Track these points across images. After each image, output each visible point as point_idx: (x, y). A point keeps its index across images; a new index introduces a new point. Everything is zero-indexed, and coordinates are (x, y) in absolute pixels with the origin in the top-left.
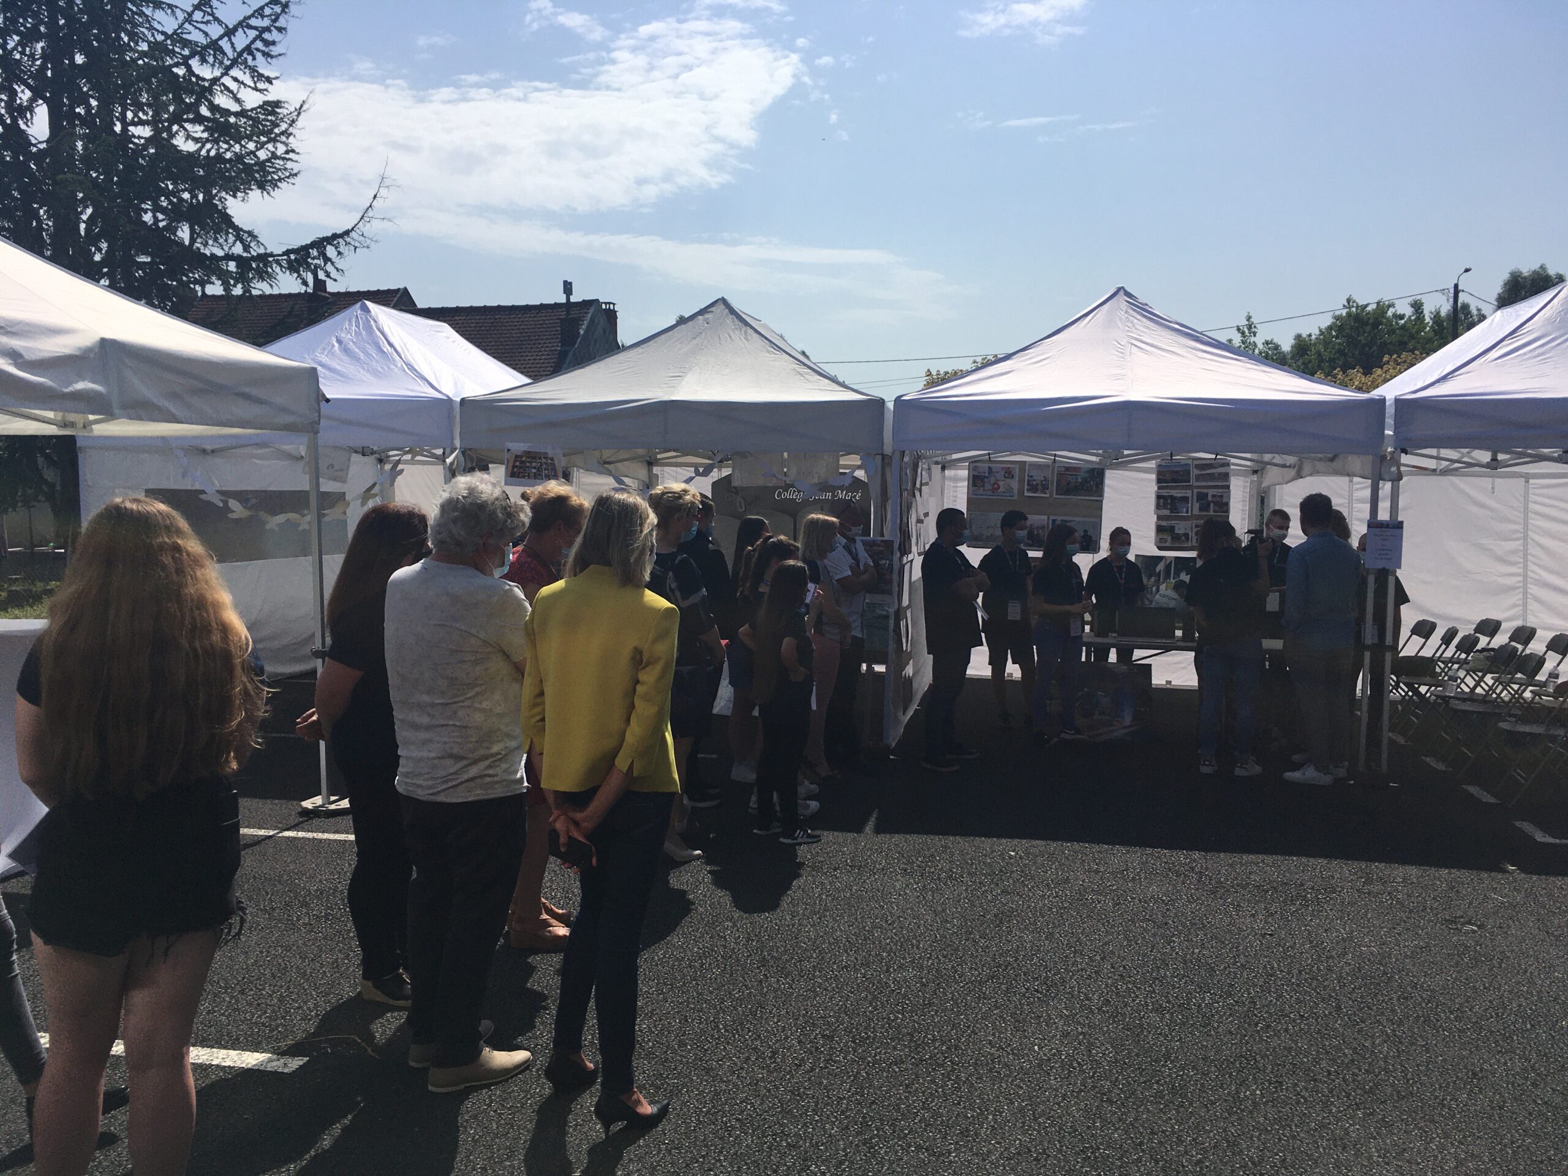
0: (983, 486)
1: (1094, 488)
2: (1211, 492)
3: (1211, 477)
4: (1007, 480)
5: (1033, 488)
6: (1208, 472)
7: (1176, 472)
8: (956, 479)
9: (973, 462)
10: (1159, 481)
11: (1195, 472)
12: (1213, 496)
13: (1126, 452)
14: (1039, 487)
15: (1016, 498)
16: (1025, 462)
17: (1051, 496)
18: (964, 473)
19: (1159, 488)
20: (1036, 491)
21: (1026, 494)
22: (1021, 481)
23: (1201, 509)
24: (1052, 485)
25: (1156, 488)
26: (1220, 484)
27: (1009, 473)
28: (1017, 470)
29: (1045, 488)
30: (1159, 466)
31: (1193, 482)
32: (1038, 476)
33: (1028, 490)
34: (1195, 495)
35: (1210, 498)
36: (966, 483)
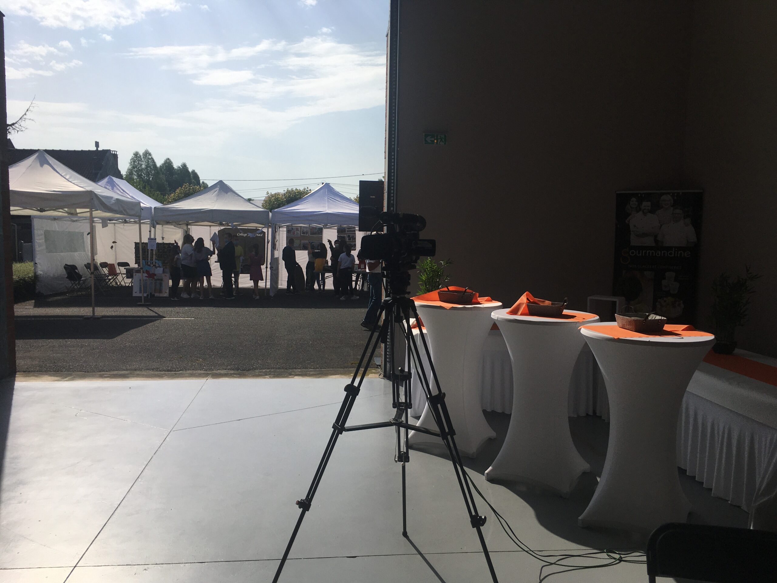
0: (290, 233)
1: (320, 233)
2: (351, 235)
3: (351, 231)
4: (297, 231)
5: (304, 233)
6: (351, 230)
7: (342, 230)
8: (283, 231)
9: (287, 226)
10: (338, 232)
11: (347, 230)
12: (352, 236)
13: (328, 225)
14: (305, 233)
15: (299, 236)
16: (302, 226)
17: (309, 235)
18: (285, 229)
19: (338, 234)
20: (304, 234)
21: (302, 235)
22: (301, 231)
23: (349, 240)
24: (309, 232)
25: (337, 234)
26: (353, 233)
27: (297, 229)
28: (300, 228)
29: (307, 233)
30: (338, 228)
31: (346, 232)
32: (305, 230)
33: (302, 234)
34: (347, 236)
35: (351, 237)
36: (286, 232)
